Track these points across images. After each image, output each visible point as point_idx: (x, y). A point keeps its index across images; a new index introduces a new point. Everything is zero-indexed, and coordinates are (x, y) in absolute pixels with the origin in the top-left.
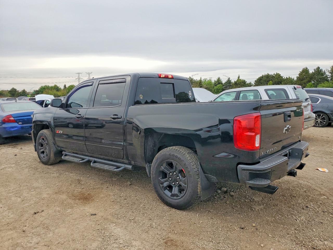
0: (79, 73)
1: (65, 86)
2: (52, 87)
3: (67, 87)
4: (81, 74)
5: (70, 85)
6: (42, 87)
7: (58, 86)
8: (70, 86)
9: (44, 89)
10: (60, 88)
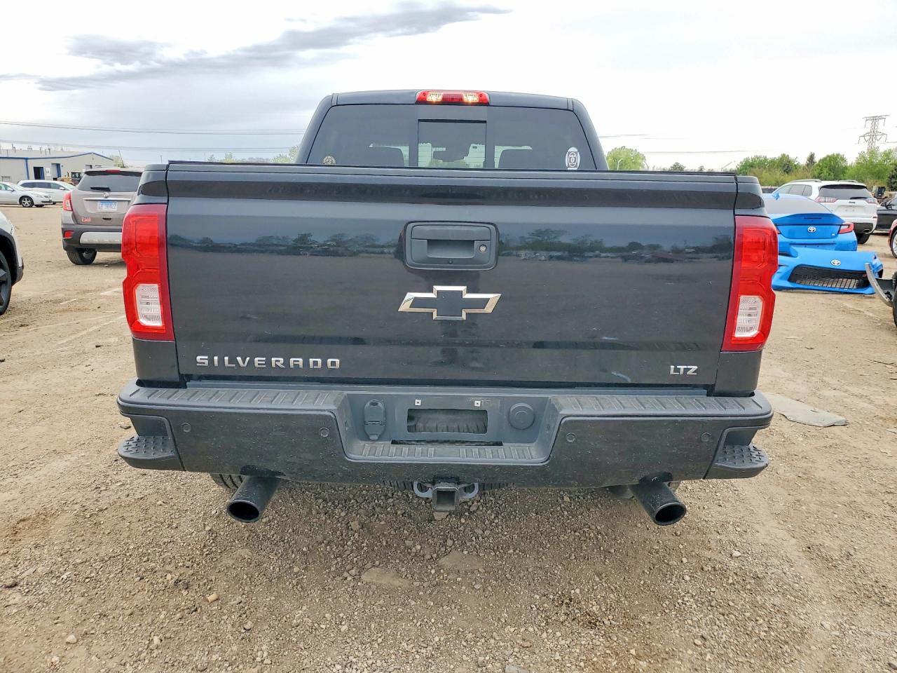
0: (875, 119)
1: (811, 158)
2: (773, 162)
3: (817, 159)
4: (881, 122)
5: (828, 156)
6: (747, 160)
7: (792, 157)
8: (828, 159)
9: (752, 166)
10: (796, 163)
